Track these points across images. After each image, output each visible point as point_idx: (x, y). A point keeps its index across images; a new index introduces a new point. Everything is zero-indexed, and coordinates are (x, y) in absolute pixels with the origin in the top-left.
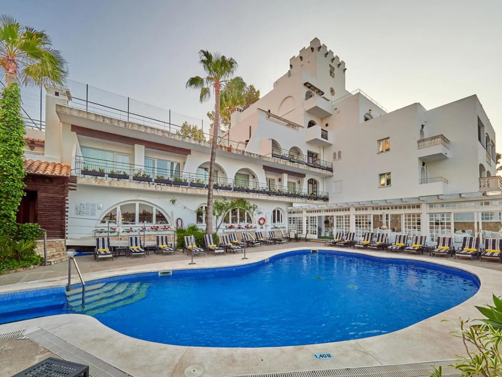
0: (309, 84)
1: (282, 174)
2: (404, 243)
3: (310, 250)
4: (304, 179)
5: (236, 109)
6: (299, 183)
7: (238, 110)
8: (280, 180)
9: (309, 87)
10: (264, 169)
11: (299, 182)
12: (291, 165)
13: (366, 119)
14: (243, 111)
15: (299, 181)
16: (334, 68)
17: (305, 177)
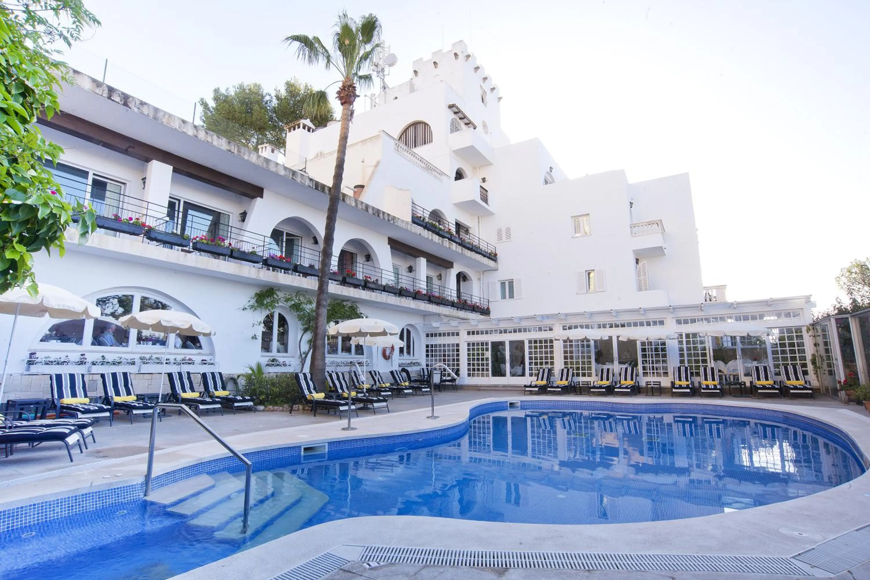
0: (457, 108)
1: (417, 259)
2: (632, 380)
3: (507, 402)
4: (451, 271)
5: (301, 126)
6: (441, 279)
7: (304, 128)
8: (410, 269)
9: (455, 113)
10: (389, 244)
11: (440, 277)
12: (440, 241)
13: (546, 182)
14: (313, 131)
15: (440, 275)
16: (486, 93)
17: (453, 268)
